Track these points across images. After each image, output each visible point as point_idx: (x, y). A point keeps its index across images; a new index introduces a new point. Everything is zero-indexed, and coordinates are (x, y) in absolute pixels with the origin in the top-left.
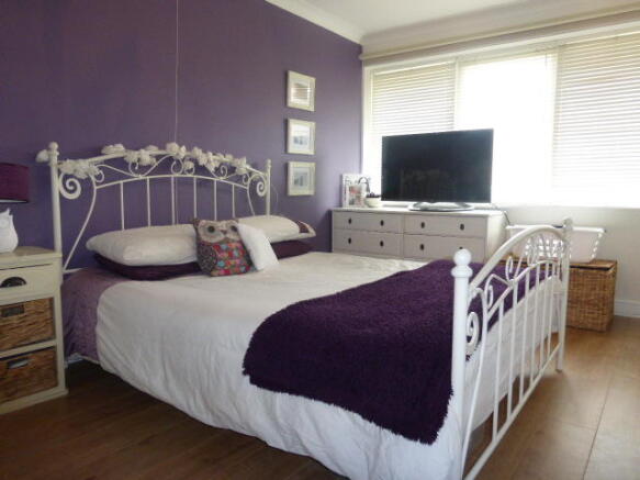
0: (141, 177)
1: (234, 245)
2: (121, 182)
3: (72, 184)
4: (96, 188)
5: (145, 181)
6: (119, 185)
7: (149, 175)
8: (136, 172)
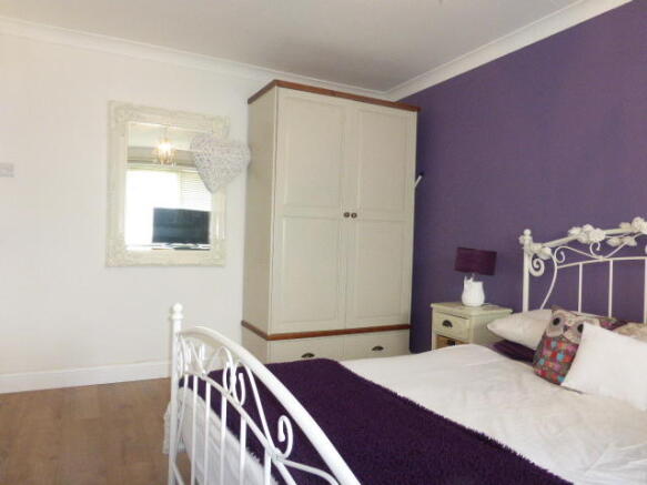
0: (601, 259)
1: (564, 347)
2: (581, 264)
3: (538, 263)
4: (556, 268)
5: (607, 263)
6: (578, 266)
7: (612, 257)
8: (599, 253)
